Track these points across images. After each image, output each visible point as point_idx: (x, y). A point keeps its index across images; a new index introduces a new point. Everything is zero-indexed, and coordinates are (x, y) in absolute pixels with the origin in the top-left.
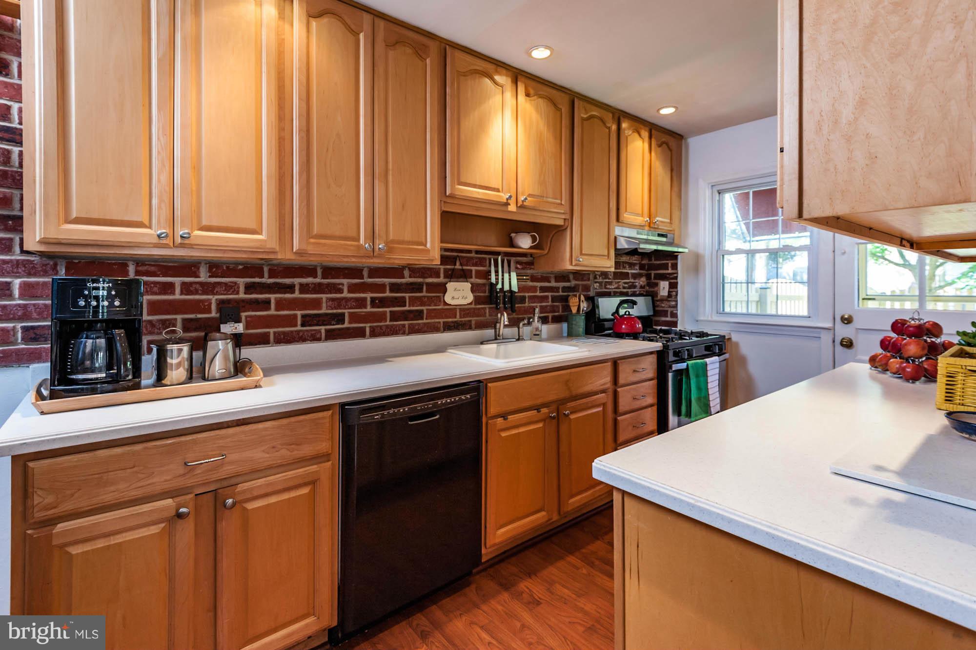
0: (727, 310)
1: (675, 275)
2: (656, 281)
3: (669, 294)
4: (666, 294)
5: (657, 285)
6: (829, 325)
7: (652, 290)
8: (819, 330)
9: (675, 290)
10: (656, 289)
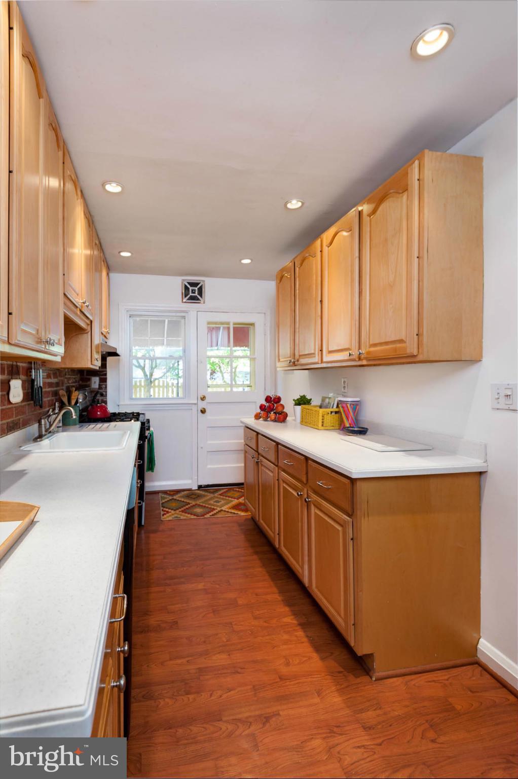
0: (134, 397)
1: (105, 372)
2: (88, 377)
3: (99, 386)
4: (97, 387)
5: (89, 380)
6: (196, 402)
7: (85, 383)
8: (191, 405)
9: (105, 384)
10: (88, 383)
